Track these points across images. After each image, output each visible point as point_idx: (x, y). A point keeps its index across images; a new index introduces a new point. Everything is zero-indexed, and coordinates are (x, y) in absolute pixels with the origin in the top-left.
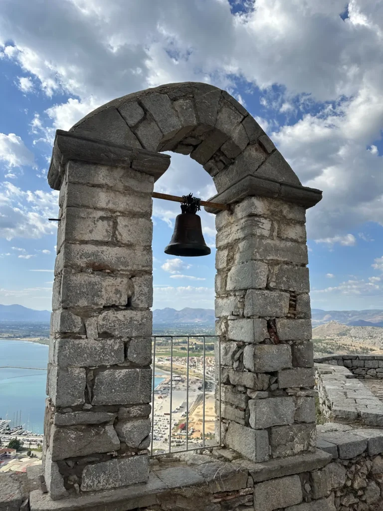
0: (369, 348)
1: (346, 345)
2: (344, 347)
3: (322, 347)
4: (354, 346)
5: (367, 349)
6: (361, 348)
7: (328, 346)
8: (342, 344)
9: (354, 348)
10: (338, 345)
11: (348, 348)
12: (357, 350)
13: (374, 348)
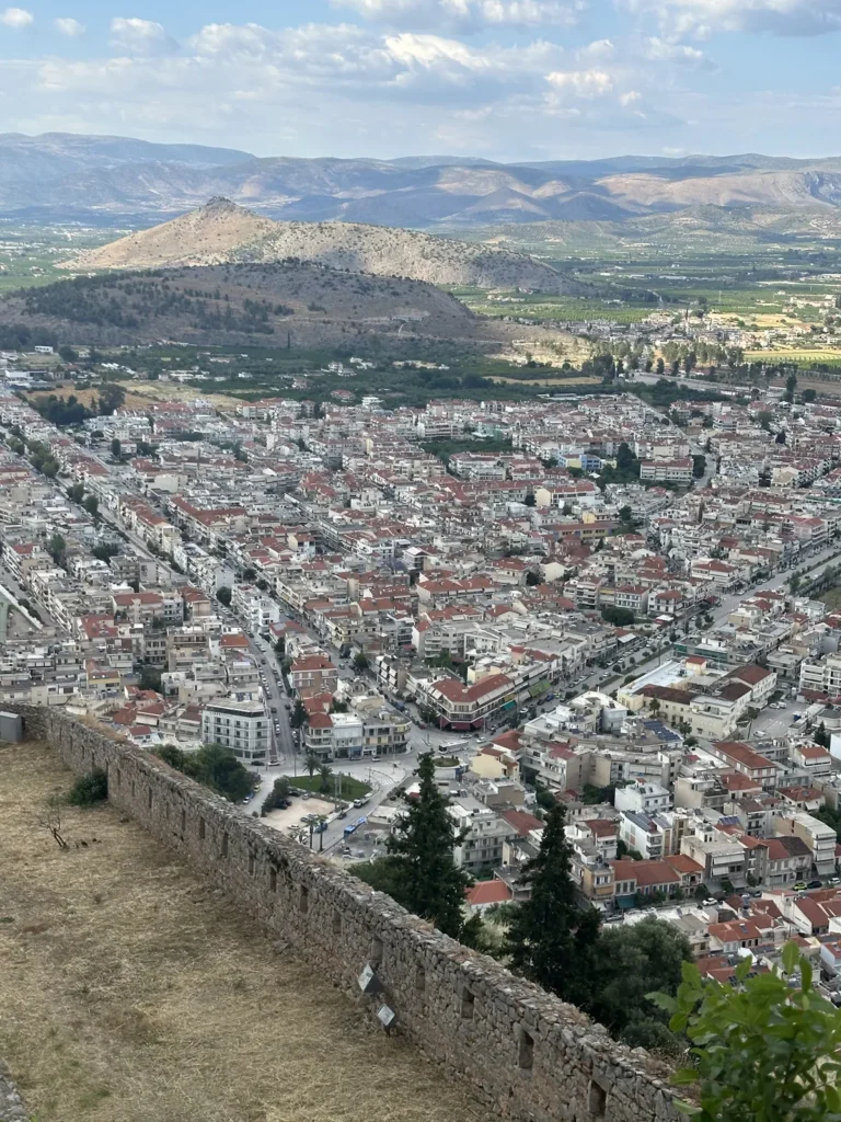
0: (275, 304)
1: (198, 294)
2: (188, 303)
3: (105, 304)
4: (227, 298)
5: (269, 308)
6: (247, 303)
7: (131, 300)
8: (186, 292)
9: (222, 303)
10: (170, 293)
11: (202, 306)
12: (229, 311)
13: (291, 303)
